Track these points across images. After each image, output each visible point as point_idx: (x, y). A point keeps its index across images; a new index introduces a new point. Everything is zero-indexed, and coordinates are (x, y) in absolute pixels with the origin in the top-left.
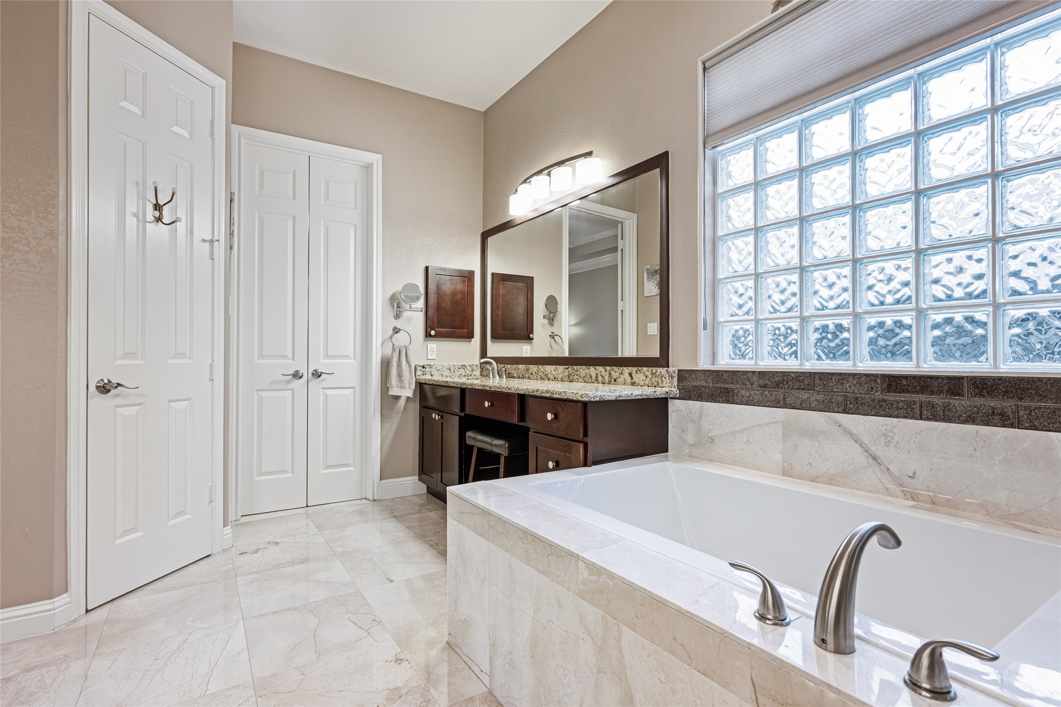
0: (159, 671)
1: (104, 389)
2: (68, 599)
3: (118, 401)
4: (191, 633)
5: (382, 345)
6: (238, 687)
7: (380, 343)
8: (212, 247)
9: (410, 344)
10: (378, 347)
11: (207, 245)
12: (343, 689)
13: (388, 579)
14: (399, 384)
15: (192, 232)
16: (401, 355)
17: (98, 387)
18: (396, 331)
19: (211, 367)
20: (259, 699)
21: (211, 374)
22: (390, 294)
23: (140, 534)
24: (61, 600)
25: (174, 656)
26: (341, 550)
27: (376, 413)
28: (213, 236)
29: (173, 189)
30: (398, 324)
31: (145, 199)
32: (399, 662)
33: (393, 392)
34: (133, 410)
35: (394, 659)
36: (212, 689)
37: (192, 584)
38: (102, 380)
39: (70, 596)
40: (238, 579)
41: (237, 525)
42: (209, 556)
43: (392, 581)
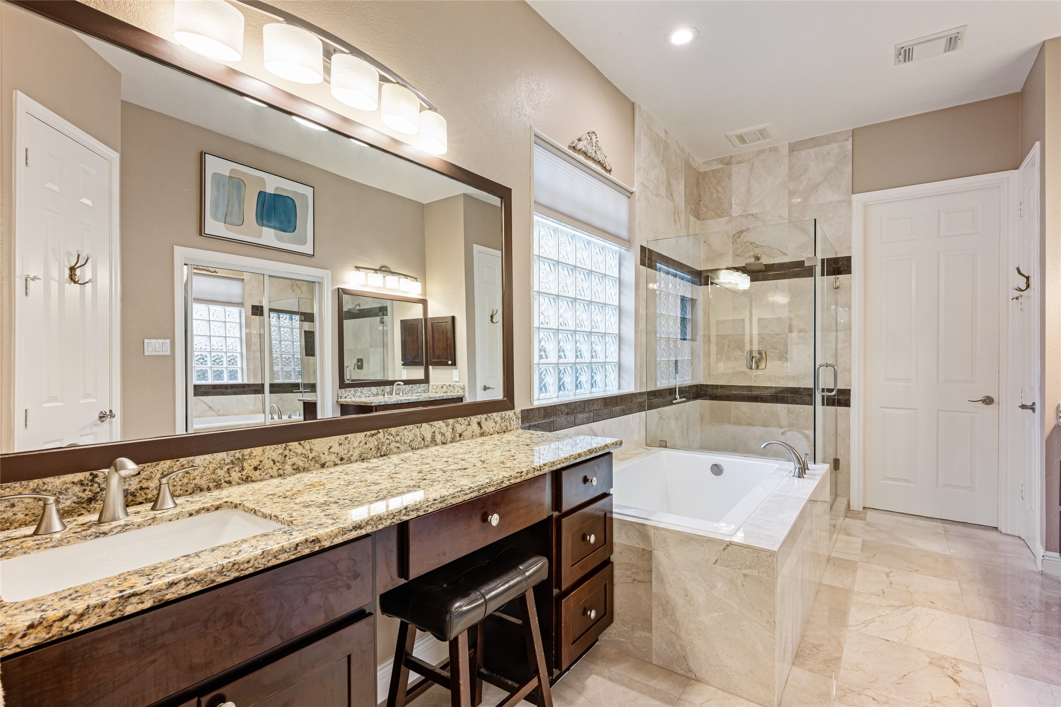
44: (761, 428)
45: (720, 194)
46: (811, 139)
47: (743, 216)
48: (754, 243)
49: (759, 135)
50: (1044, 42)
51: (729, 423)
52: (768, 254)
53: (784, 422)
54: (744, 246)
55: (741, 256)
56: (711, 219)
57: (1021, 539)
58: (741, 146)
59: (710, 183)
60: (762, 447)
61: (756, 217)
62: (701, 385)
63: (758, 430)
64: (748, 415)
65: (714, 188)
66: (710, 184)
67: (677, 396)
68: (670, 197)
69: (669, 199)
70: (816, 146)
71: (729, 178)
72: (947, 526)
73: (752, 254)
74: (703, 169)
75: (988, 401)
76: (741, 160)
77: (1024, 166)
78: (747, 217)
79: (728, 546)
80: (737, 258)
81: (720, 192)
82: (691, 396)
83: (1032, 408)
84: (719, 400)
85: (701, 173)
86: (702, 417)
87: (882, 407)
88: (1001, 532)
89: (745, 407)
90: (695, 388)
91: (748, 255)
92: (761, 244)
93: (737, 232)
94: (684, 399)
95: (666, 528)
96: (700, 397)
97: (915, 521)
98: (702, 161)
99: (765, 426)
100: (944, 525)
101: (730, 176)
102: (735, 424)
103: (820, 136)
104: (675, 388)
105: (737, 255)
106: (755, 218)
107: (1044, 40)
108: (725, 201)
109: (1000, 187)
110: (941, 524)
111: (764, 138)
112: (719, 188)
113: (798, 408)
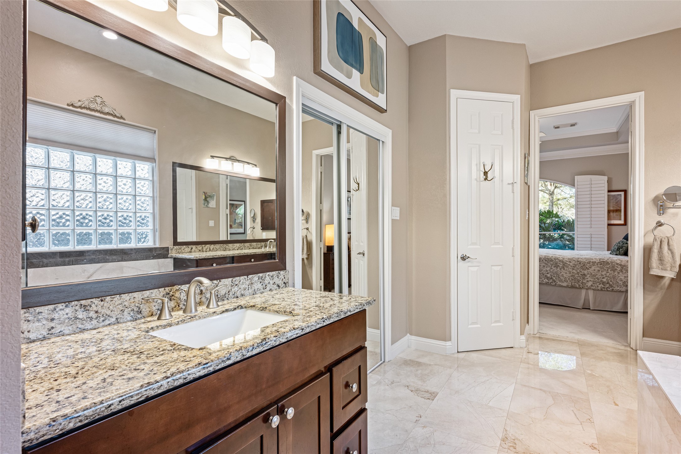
0: (474, 386)
1: (464, 258)
2: (451, 344)
3: (469, 264)
4: (491, 378)
5: (644, 236)
6: (501, 409)
7: (642, 233)
8: (513, 186)
9: (673, 235)
10: (640, 236)
11: (511, 186)
12: (550, 440)
13: (614, 402)
14: (660, 267)
15: (502, 181)
16: (663, 244)
17: (461, 257)
18: (660, 224)
19: (513, 249)
20: (508, 419)
21: (513, 253)
22: (653, 196)
23: (479, 326)
24: (449, 343)
25: (481, 384)
26: (590, 372)
27: (639, 286)
28: (514, 180)
29: (492, 163)
30: (662, 219)
31: (480, 170)
32: (593, 448)
33: (655, 271)
34: (475, 269)
35: (590, 445)
36: (490, 404)
37: (500, 358)
38: (463, 255)
39: (452, 343)
40: (522, 364)
41: (534, 337)
42: (512, 347)
43: (616, 405)
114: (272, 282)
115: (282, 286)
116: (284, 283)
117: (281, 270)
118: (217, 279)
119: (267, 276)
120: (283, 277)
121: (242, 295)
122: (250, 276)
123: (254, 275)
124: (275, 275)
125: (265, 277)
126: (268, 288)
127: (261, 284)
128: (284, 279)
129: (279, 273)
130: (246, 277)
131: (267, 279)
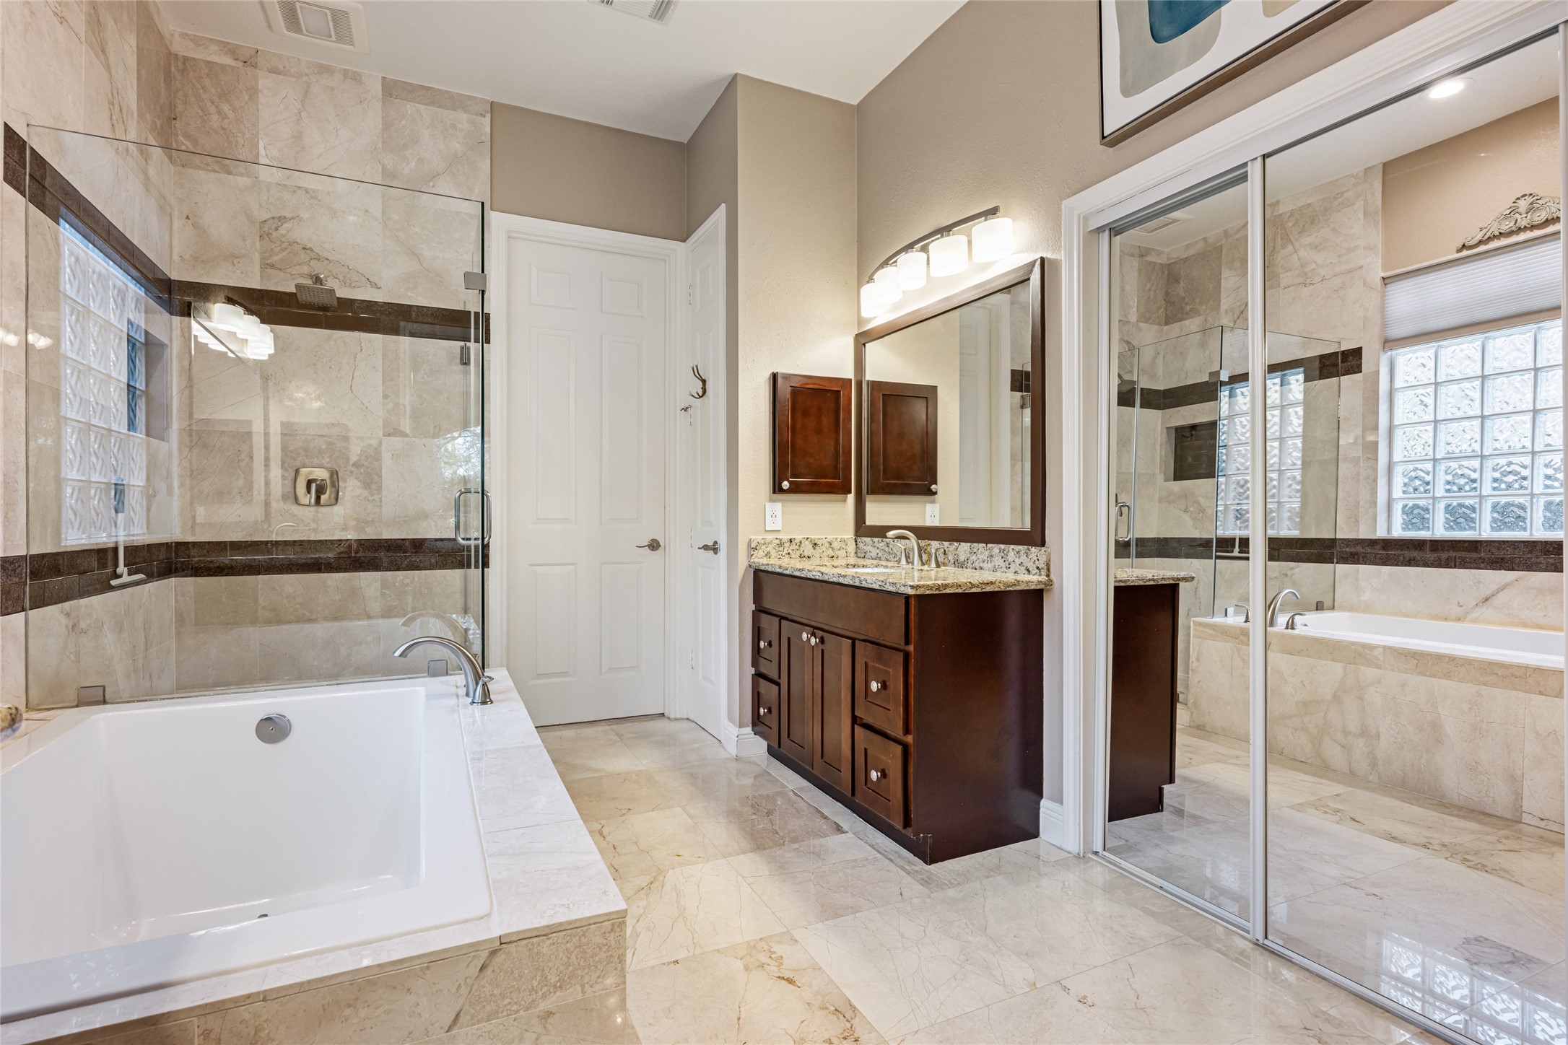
44: (327, 624)
45: (226, 121)
46: (423, 87)
47: (285, 186)
48: (312, 250)
49: (331, 24)
50: (736, 76)
51: (254, 622)
52: (342, 278)
53: (375, 607)
54: (288, 251)
55: (280, 270)
56: (202, 169)
57: (691, 720)
58: (286, 32)
59: (203, 88)
60: (397, 654)
61: (316, 198)
62: (178, 544)
63: (321, 630)
64: (299, 600)
65: (213, 102)
66: (201, 91)
67: (122, 569)
68: (101, 53)
69: (97, 56)
70: (432, 103)
71: (251, 96)
72: (616, 727)
73: (306, 269)
74: (181, 47)
75: (654, 545)
76: (281, 68)
77: (693, 241)
78: (294, 191)
79: (493, 953)
80: (270, 271)
81: (228, 118)
82: (155, 569)
83: (714, 548)
84: (227, 575)
85: (176, 56)
86: (180, 618)
87: (531, 565)
88: (669, 718)
89: (291, 583)
90: (162, 550)
91: (296, 270)
92: (325, 255)
93: (270, 216)
94: (141, 576)
95: (259, 993)
96: (176, 570)
97: (579, 731)
98: (179, 30)
99: (335, 619)
100: (612, 727)
101: (253, 92)
102: (269, 622)
103: (439, 90)
104: (116, 550)
105: (272, 266)
106: (312, 197)
107: (735, 72)
108: (241, 140)
109: (665, 260)
110: (608, 727)
111: (340, 39)
112: (226, 108)
113: (401, 577)
114: (1018, 561)
115: (1034, 572)
116: (1038, 568)
117: (1032, 546)
118: (957, 541)
119: (1011, 551)
120: (1036, 558)
121: (981, 568)
122: (990, 545)
123: (994, 545)
124: (1023, 552)
125: (1008, 551)
126: (1012, 569)
127: (1003, 559)
128: (1037, 562)
129: (1029, 549)
130: (985, 545)
131: (1011, 556)
